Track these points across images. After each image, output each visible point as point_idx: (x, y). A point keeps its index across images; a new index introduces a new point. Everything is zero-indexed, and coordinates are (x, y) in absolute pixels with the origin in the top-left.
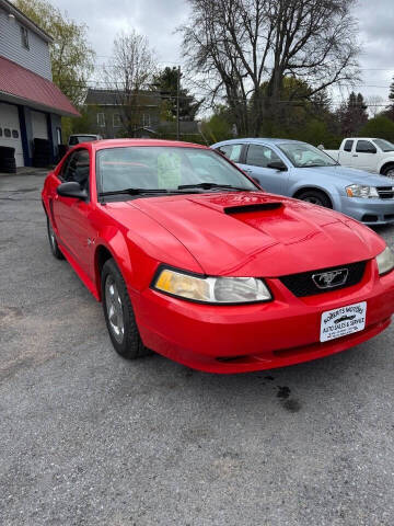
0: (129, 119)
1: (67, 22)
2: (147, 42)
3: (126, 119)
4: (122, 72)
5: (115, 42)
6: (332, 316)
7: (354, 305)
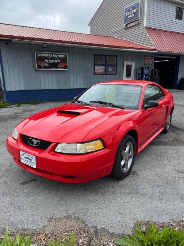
6: (23, 154)
7: (31, 155)
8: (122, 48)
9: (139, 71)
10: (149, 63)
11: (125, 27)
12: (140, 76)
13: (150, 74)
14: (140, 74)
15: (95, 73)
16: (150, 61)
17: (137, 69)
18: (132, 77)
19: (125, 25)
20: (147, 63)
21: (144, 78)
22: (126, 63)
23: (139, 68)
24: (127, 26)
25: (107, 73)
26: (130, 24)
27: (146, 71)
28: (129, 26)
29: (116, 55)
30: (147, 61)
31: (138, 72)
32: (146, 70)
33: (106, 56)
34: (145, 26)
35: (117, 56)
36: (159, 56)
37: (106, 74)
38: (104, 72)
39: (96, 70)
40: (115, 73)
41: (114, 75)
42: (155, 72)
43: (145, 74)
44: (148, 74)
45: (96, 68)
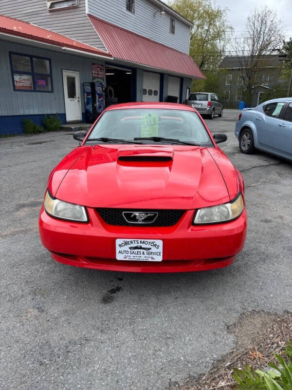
0: (250, 78)
1: (214, 8)
2: (275, 15)
3: (247, 79)
4: (250, 42)
5: (248, 19)
6: (126, 243)
7: (148, 241)
8: (63, 47)
9: (88, 89)
10: (99, 76)
11: (50, 7)
12: (90, 96)
13: (104, 94)
14: (90, 93)
15: (16, 88)
16: (101, 73)
17: (83, 85)
18: (77, 98)
19: (49, 4)
20: (97, 76)
21: (97, 101)
22: (66, 74)
23: (87, 84)
24: (53, 7)
25: (37, 89)
26: (59, 5)
27: (99, 89)
28: (57, 7)
29: (48, 57)
30: (97, 73)
31: (87, 91)
32: (99, 87)
33: (31, 57)
34: (87, 12)
35: (50, 60)
36: (110, 66)
37: (35, 91)
38: (31, 87)
39: (17, 82)
40: (50, 89)
41: (49, 93)
42: (110, 91)
43: (99, 94)
44: (102, 94)
45: (17, 78)
